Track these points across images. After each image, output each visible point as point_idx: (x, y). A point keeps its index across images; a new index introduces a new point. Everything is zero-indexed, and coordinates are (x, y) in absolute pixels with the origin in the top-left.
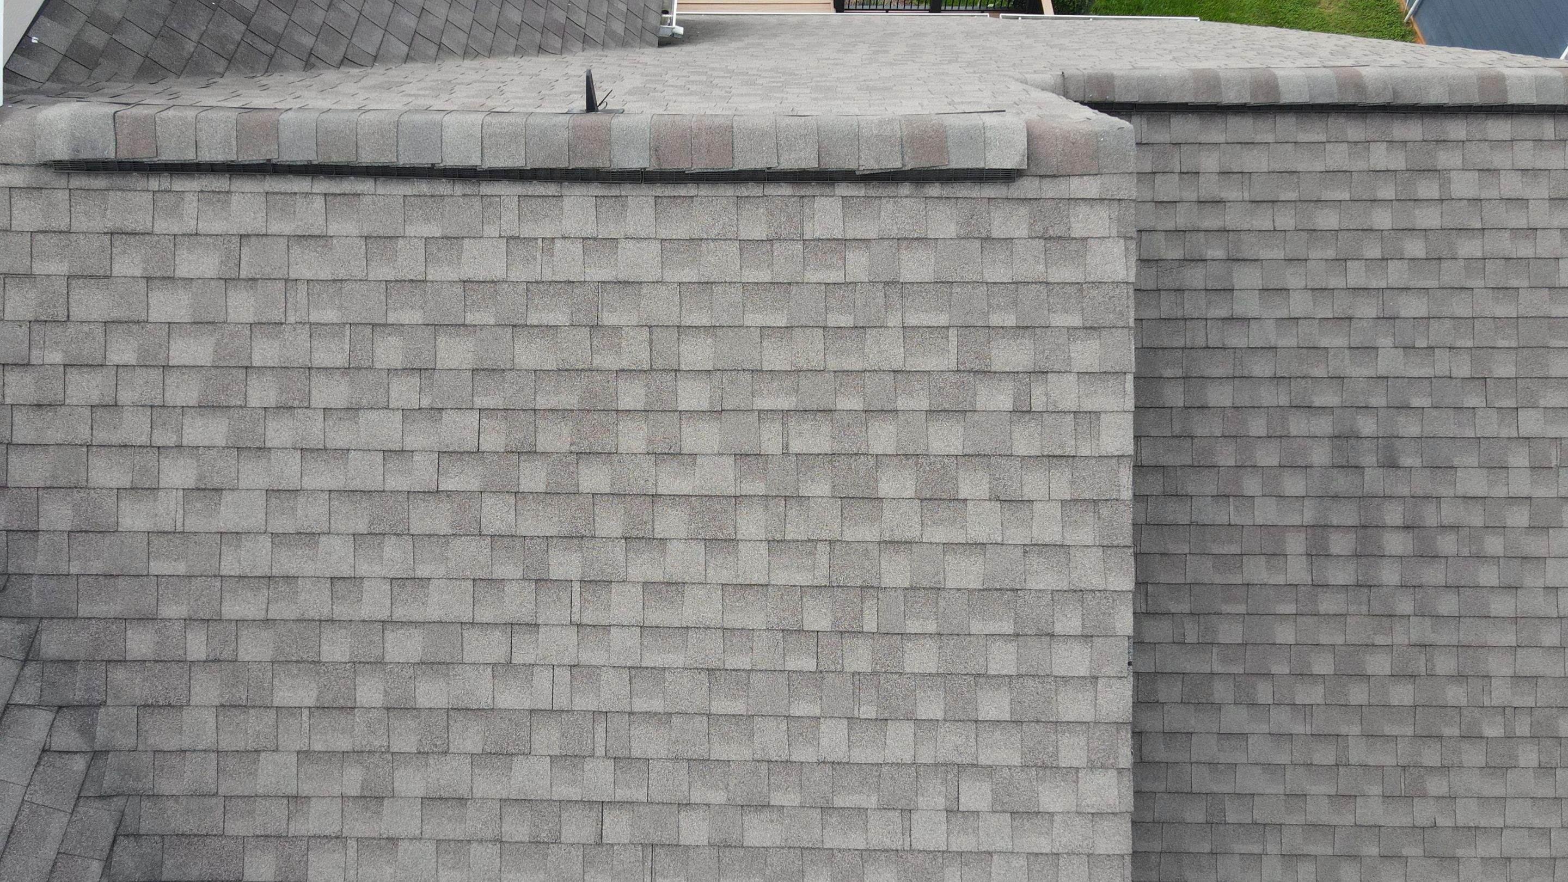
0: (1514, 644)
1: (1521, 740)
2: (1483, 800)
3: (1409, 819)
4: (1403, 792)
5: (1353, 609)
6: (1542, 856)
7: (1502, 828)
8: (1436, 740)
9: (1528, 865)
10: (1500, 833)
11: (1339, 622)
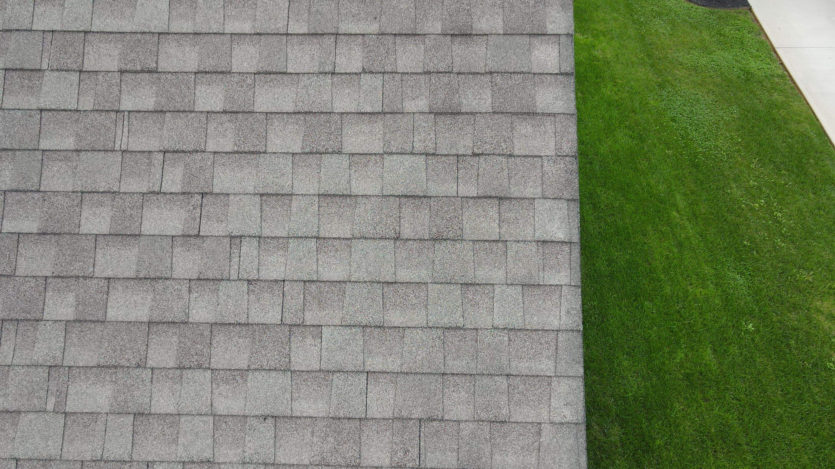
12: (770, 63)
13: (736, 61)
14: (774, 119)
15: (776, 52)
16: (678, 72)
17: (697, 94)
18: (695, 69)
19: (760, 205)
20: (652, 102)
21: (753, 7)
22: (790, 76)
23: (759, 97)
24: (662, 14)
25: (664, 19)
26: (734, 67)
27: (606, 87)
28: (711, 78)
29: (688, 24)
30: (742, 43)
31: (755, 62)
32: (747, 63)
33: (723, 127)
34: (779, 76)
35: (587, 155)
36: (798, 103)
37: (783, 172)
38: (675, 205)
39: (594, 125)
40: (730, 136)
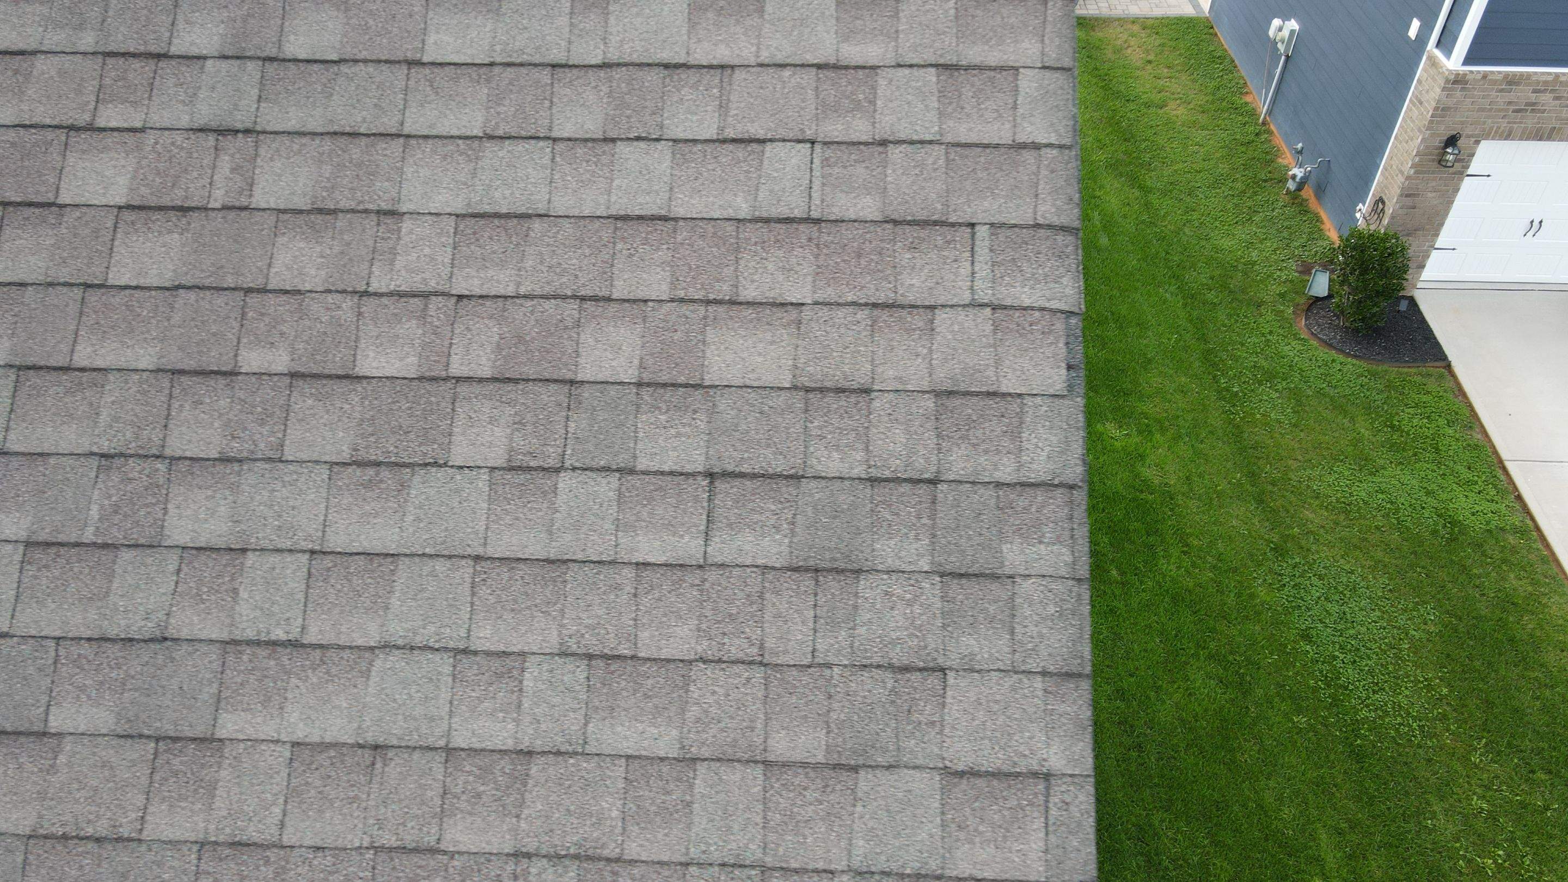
0: (477, 132)
1: (463, 389)
2: (328, 562)
3: (92, 615)
4: (91, 530)
5: (54, 39)
6: (489, 745)
7: (372, 649)
8: (222, 381)
9: (438, 770)
10: (364, 667)
11: (16, 72)
12: (1495, 498)
13: (1428, 493)
14: (1512, 640)
15: (1504, 469)
16: (1311, 516)
17: (1352, 572)
18: (1346, 508)
19: (1495, 862)
20: (1262, 592)
21: (1453, 364)
22: (1538, 529)
23: (1477, 583)
24: (1275, 377)
25: (1279, 387)
26: (1423, 508)
27: (1167, 557)
28: (1378, 534)
29: (1328, 400)
30: (1437, 450)
31: (1466, 496)
32: (1450, 497)
33: (1409, 656)
34: (1516, 530)
35: (1132, 726)
36: (1557, 598)
37: (1540, 775)
38: (1317, 860)
39: (1146, 651)
40: (1426, 680)
